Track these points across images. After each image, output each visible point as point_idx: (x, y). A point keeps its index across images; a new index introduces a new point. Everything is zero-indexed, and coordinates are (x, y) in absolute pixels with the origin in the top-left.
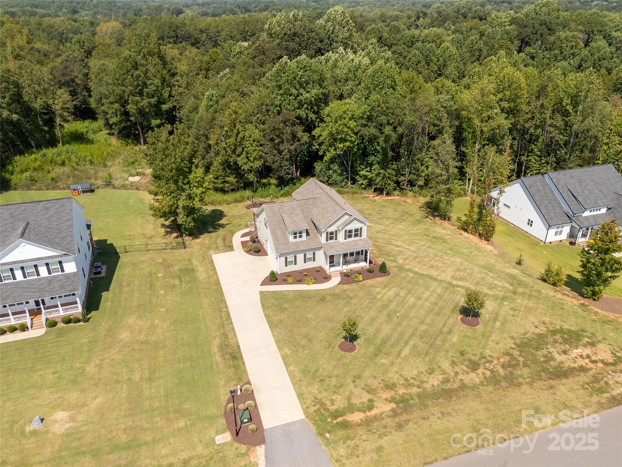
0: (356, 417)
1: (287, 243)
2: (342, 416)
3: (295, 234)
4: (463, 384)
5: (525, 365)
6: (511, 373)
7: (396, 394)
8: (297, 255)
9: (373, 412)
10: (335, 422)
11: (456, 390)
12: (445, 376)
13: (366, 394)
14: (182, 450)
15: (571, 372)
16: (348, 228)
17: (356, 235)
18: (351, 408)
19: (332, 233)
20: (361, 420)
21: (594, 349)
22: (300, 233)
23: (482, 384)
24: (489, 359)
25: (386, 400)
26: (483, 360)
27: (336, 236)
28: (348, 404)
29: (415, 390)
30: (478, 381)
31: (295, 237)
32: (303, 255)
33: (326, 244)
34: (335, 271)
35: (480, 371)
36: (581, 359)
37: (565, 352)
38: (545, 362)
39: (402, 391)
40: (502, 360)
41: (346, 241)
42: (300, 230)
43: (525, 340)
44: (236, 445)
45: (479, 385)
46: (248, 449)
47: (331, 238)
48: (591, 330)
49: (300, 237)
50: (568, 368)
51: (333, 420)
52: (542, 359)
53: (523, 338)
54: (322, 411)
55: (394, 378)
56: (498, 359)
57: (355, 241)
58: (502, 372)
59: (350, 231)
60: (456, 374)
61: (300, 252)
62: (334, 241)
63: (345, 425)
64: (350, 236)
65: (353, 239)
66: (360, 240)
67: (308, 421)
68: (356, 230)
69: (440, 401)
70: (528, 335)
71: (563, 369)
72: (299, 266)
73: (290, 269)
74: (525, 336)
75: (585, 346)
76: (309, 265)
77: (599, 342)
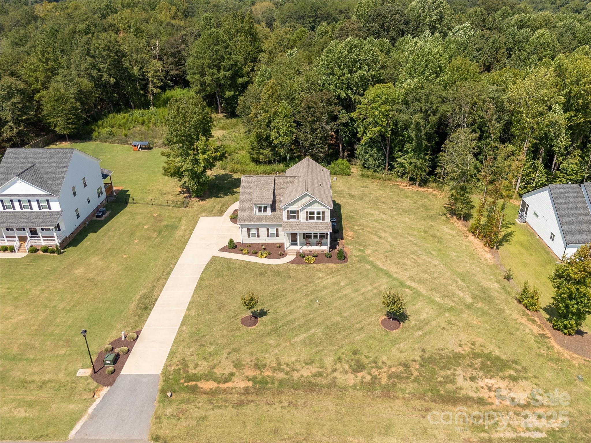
0: (208, 385)
1: (251, 215)
2: (195, 381)
3: (260, 207)
4: (334, 382)
5: (416, 380)
6: (394, 384)
7: (259, 375)
8: (260, 229)
9: (226, 385)
10: (186, 384)
11: (323, 386)
12: (320, 370)
13: (232, 367)
14: (48, 373)
15: (463, 401)
16: (310, 209)
17: (319, 218)
18: (209, 376)
19: (293, 212)
20: (211, 389)
21: (512, 384)
22: (265, 207)
23: (355, 387)
24: (380, 364)
25: (247, 377)
26: (374, 365)
27: (298, 216)
28: (209, 372)
29: (281, 375)
30: (351, 383)
31: (260, 211)
32: (266, 229)
33: (286, 222)
34: (293, 250)
35: (360, 375)
36: (487, 391)
37: (472, 379)
38: (441, 383)
39: (267, 373)
40: (393, 369)
41: (307, 222)
42: (265, 204)
43: (438, 356)
44: (90, 380)
45: (351, 387)
46: (97, 387)
47: (293, 217)
48: (525, 364)
49: (265, 211)
50: (464, 396)
51: (185, 382)
52: (440, 379)
53: (435, 354)
54: (181, 372)
55: (270, 359)
56: (390, 367)
57: (316, 223)
58: (384, 380)
59: (312, 213)
60: (335, 370)
61: (263, 226)
62: (296, 220)
63: (193, 390)
64: (312, 218)
65: (315, 221)
66: (322, 223)
67: (161, 377)
68: (318, 213)
69: (298, 392)
70: (443, 353)
71: (458, 395)
72: (263, 239)
73: (254, 240)
74: (440, 352)
75: (503, 378)
76: (273, 240)
77: (526, 378)
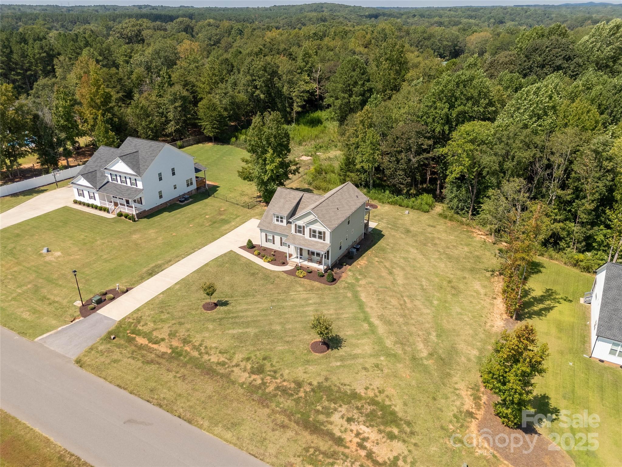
0: (141, 341)
1: (270, 223)
2: (136, 335)
3: (278, 217)
4: (230, 374)
5: (297, 401)
6: (275, 396)
7: (181, 347)
8: (275, 236)
9: (155, 346)
10: (129, 334)
11: (218, 374)
12: (226, 361)
13: (167, 334)
14: (60, 297)
15: (324, 434)
16: (313, 227)
17: (320, 238)
18: (146, 335)
19: (300, 227)
20: (142, 344)
21: (384, 440)
22: (282, 218)
23: (242, 385)
24: (278, 375)
25: (171, 345)
26: (272, 373)
27: (304, 231)
28: (149, 332)
29: (196, 354)
30: (241, 380)
31: (277, 220)
32: (279, 237)
33: (293, 235)
35: (254, 377)
36: (353, 435)
37: (349, 420)
38: (318, 412)
39: (187, 348)
40: (285, 384)
41: (310, 239)
42: (282, 215)
43: (336, 389)
44: (78, 310)
45: (239, 383)
46: (78, 316)
47: (300, 232)
49: (282, 221)
50: (328, 430)
51: (130, 333)
52: (319, 408)
53: (335, 386)
54: (133, 325)
55: (197, 339)
56: (284, 381)
57: (317, 242)
58: (271, 388)
59: (314, 231)
60: (237, 365)
61: (278, 234)
62: (301, 235)
63: (130, 340)
64: (314, 236)
65: (317, 239)
66: (321, 243)
67: (116, 324)
68: (320, 233)
69: (197, 371)
70: (343, 388)
71: (322, 427)
72: (277, 246)
73: (269, 245)
74: (341, 386)
75: (380, 431)
76: (284, 249)
77: (404, 441)
